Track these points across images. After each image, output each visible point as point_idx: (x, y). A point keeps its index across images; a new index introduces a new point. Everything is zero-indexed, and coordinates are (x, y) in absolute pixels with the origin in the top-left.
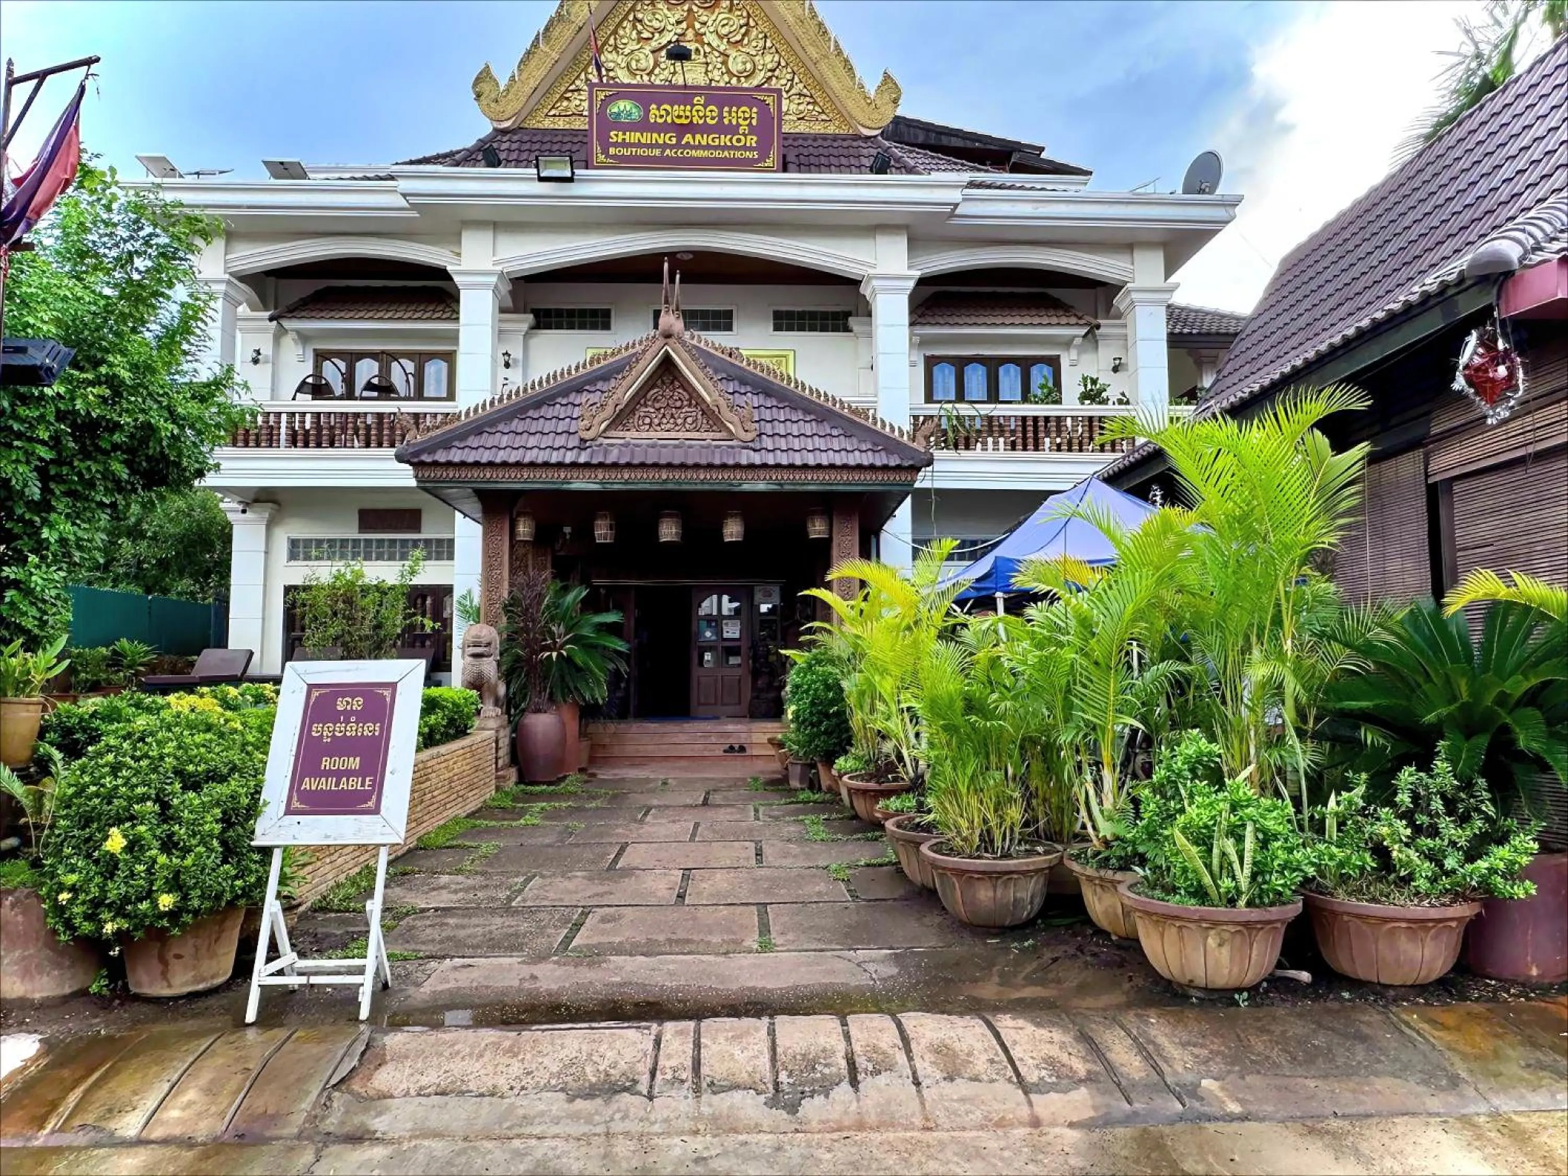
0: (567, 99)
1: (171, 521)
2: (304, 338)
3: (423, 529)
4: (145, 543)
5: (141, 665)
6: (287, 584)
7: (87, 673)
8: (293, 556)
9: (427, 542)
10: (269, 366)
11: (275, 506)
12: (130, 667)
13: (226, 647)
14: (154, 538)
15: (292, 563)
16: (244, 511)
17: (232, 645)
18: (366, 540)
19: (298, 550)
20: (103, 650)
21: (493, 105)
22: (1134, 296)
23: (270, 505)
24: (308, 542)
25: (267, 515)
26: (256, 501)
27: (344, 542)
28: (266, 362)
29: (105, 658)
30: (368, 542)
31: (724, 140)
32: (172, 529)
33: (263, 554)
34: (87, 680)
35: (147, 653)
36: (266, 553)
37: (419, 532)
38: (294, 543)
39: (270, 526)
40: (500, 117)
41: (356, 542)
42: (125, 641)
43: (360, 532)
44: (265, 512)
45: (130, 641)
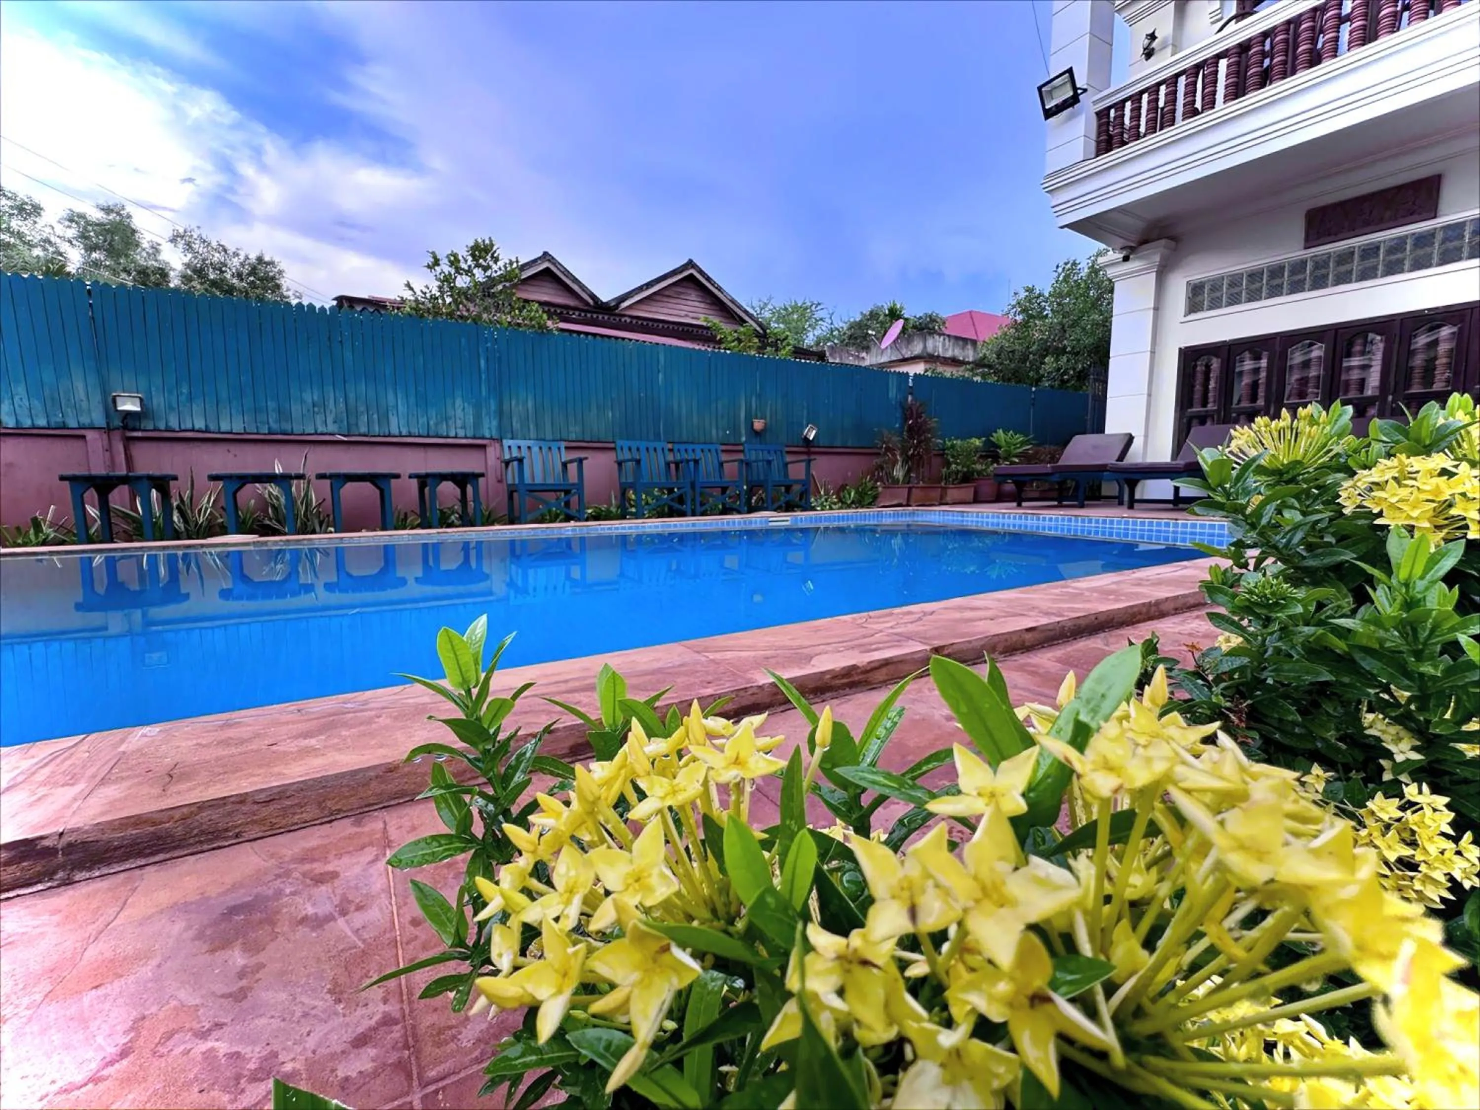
3: (1439, 213)
5: (1016, 456)
6: (1183, 346)
7: (957, 464)
8: (1194, 306)
9: (1454, 231)
11: (1173, 243)
12: (1006, 459)
13: (1102, 431)
15: (1193, 316)
16: (1126, 259)
17: (1109, 430)
18: (1316, 259)
19: (1202, 297)
20: (977, 442)
23: (1163, 242)
24: (1215, 285)
25: (1157, 258)
26: (1144, 242)
27: (1276, 272)
28: (1163, 48)
29: (977, 450)
30: (1321, 264)
33: (1151, 313)
34: (958, 472)
35: (1023, 443)
36: (1156, 309)
37: (1435, 217)
38: (1195, 289)
39: (1162, 273)
41: (1299, 267)
42: (1001, 431)
43: (1306, 248)
44: (1155, 255)
45: (1006, 431)
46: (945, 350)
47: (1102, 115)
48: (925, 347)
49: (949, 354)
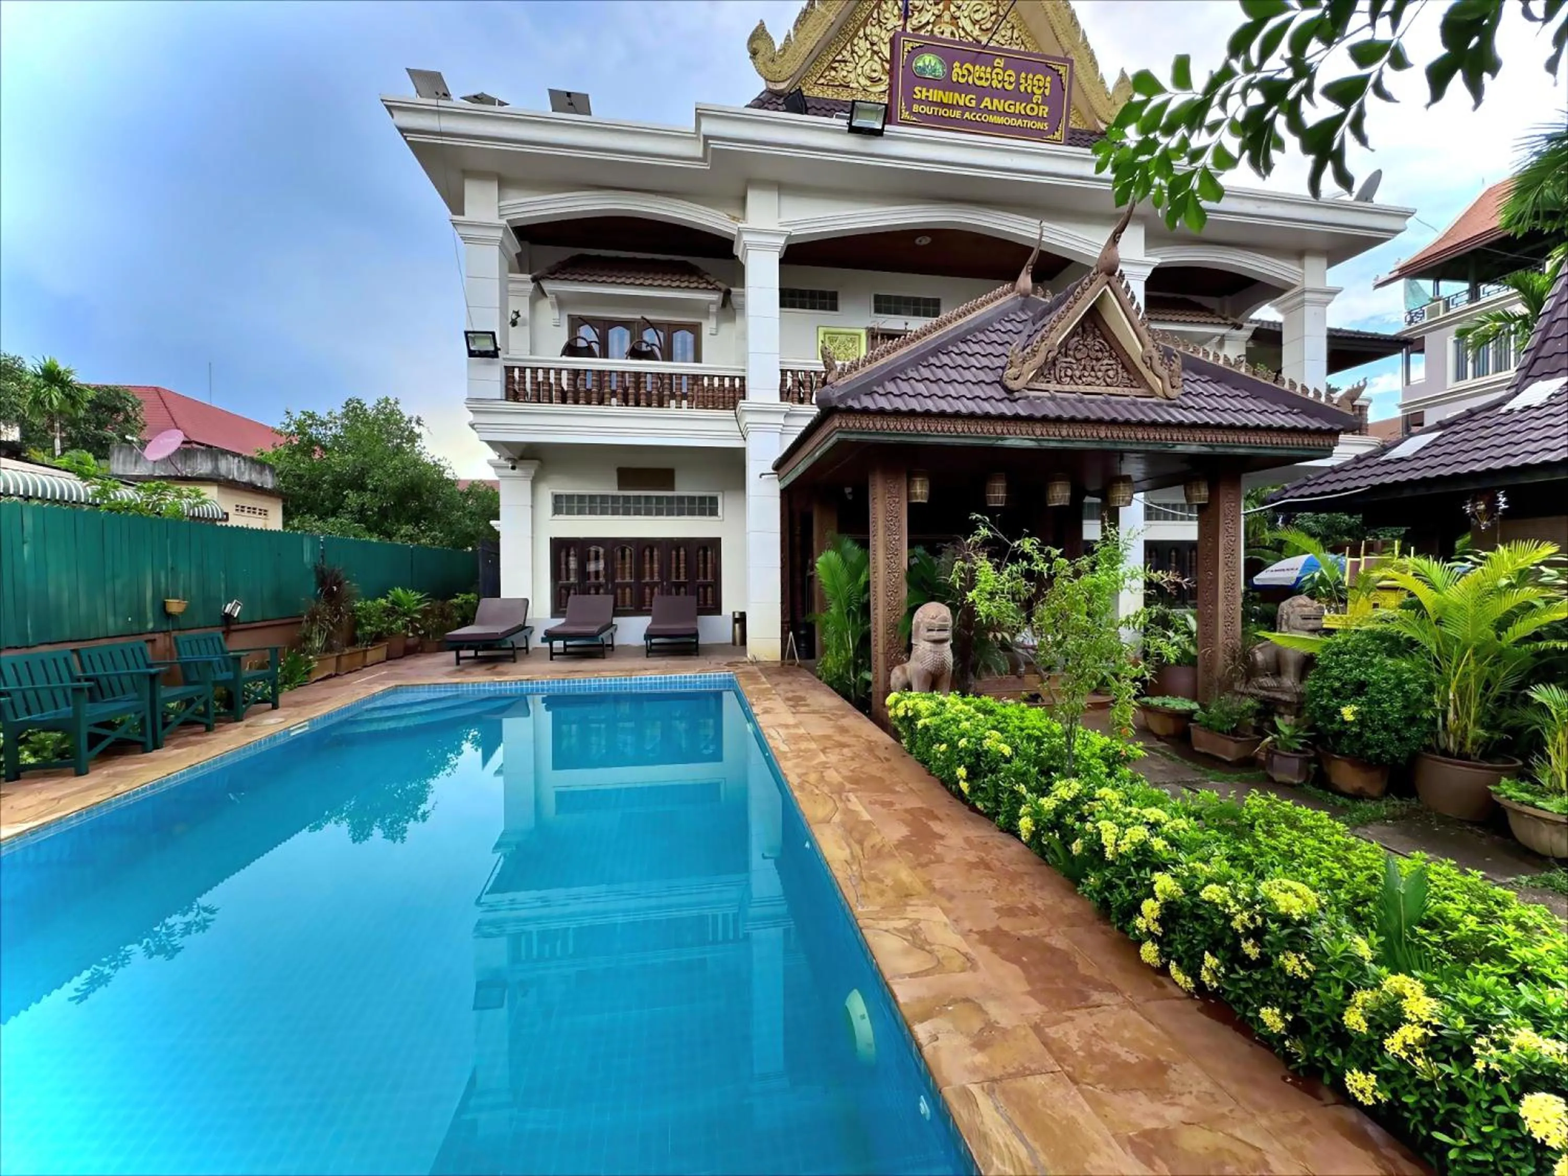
0: (834, 69)
1: (390, 476)
2: (561, 303)
3: (675, 488)
4: (368, 495)
6: (552, 536)
7: (370, 625)
8: (557, 510)
9: (681, 499)
10: (527, 328)
11: (540, 463)
12: (405, 614)
13: (499, 596)
14: (375, 490)
15: (556, 517)
16: (513, 468)
17: (503, 595)
18: (624, 497)
19: (562, 505)
20: (383, 601)
21: (770, 64)
22: (1307, 296)
23: (537, 462)
24: (570, 498)
25: (532, 472)
26: (522, 458)
27: (604, 498)
28: (524, 325)
29: (385, 609)
30: (627, 499)
31: (1019, 108)
32: (391, 483)
33: (529, 509)
34: (372, 633)
35: (419, 601)
36: (532, 507)
37: (673, 489)
38: (557, 498)
39: (535, 482)
40: (777, 78)
41: (615, 499)
42: (399, 590)
43: (619, 489)
44: (531, 468)
45: (404, 589)
46: (241, 474)
47: (509, 370)
48: (216, 467)
49: (246, 478)
